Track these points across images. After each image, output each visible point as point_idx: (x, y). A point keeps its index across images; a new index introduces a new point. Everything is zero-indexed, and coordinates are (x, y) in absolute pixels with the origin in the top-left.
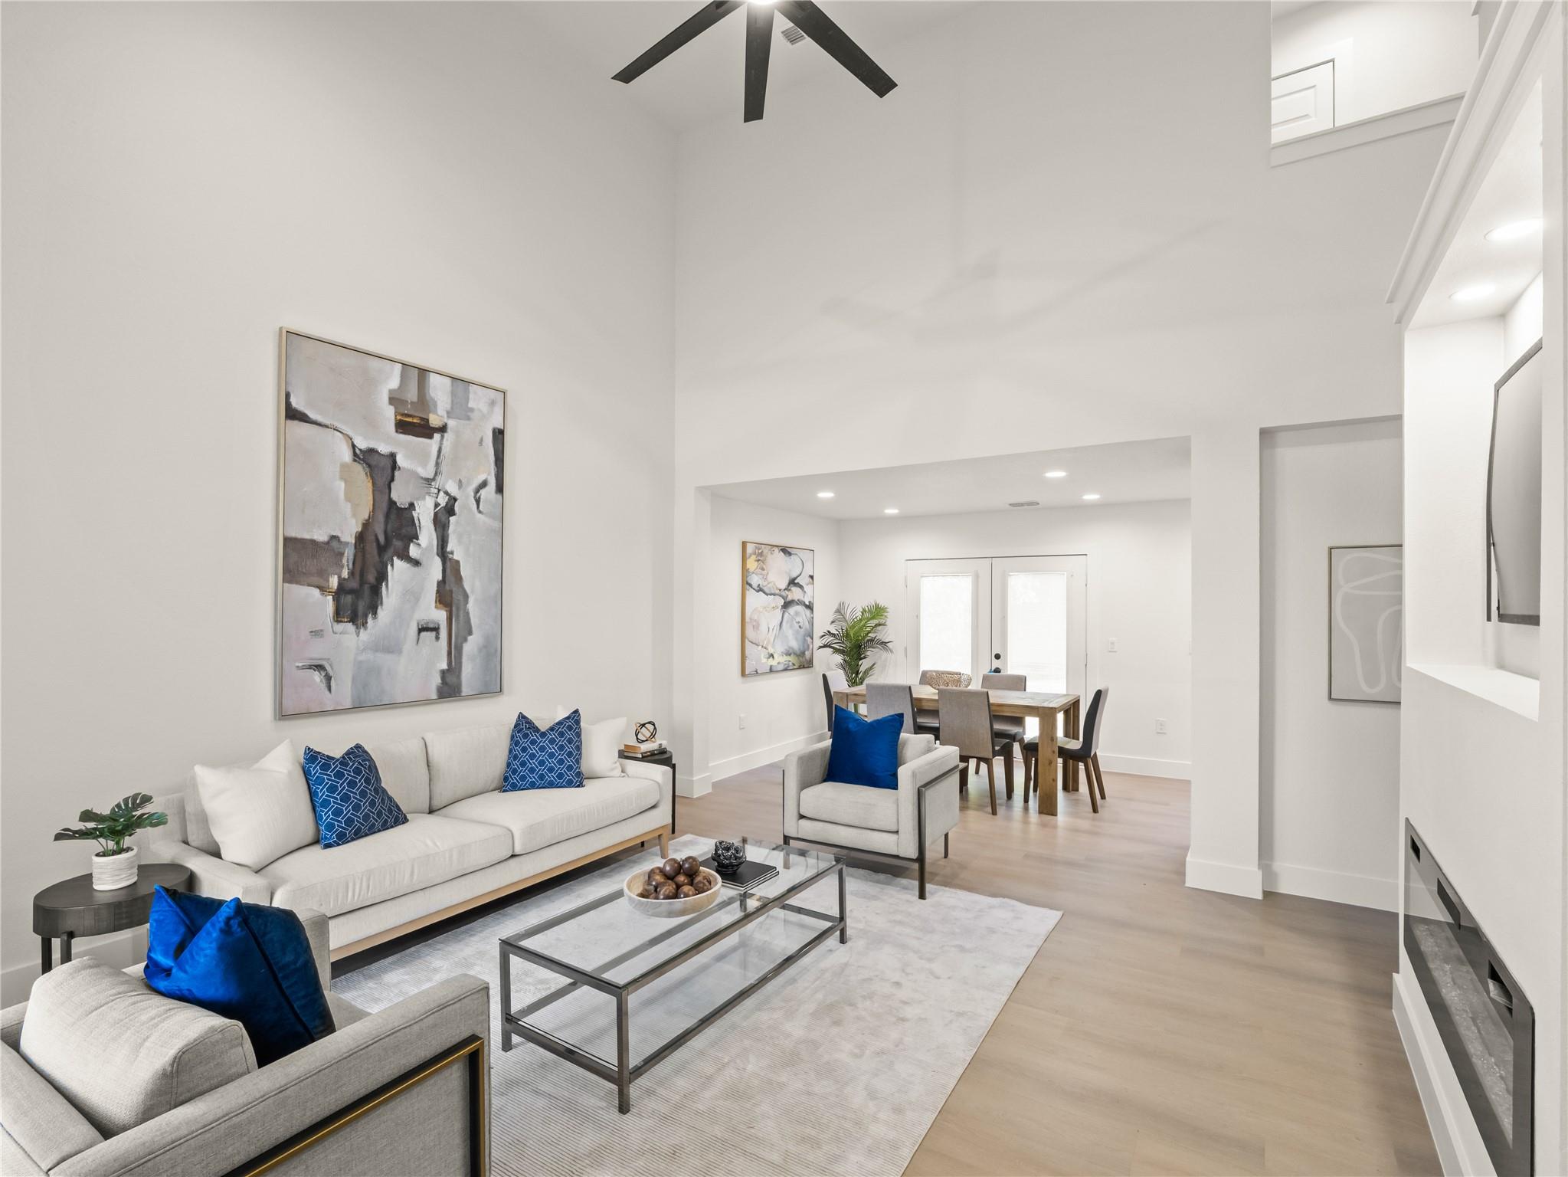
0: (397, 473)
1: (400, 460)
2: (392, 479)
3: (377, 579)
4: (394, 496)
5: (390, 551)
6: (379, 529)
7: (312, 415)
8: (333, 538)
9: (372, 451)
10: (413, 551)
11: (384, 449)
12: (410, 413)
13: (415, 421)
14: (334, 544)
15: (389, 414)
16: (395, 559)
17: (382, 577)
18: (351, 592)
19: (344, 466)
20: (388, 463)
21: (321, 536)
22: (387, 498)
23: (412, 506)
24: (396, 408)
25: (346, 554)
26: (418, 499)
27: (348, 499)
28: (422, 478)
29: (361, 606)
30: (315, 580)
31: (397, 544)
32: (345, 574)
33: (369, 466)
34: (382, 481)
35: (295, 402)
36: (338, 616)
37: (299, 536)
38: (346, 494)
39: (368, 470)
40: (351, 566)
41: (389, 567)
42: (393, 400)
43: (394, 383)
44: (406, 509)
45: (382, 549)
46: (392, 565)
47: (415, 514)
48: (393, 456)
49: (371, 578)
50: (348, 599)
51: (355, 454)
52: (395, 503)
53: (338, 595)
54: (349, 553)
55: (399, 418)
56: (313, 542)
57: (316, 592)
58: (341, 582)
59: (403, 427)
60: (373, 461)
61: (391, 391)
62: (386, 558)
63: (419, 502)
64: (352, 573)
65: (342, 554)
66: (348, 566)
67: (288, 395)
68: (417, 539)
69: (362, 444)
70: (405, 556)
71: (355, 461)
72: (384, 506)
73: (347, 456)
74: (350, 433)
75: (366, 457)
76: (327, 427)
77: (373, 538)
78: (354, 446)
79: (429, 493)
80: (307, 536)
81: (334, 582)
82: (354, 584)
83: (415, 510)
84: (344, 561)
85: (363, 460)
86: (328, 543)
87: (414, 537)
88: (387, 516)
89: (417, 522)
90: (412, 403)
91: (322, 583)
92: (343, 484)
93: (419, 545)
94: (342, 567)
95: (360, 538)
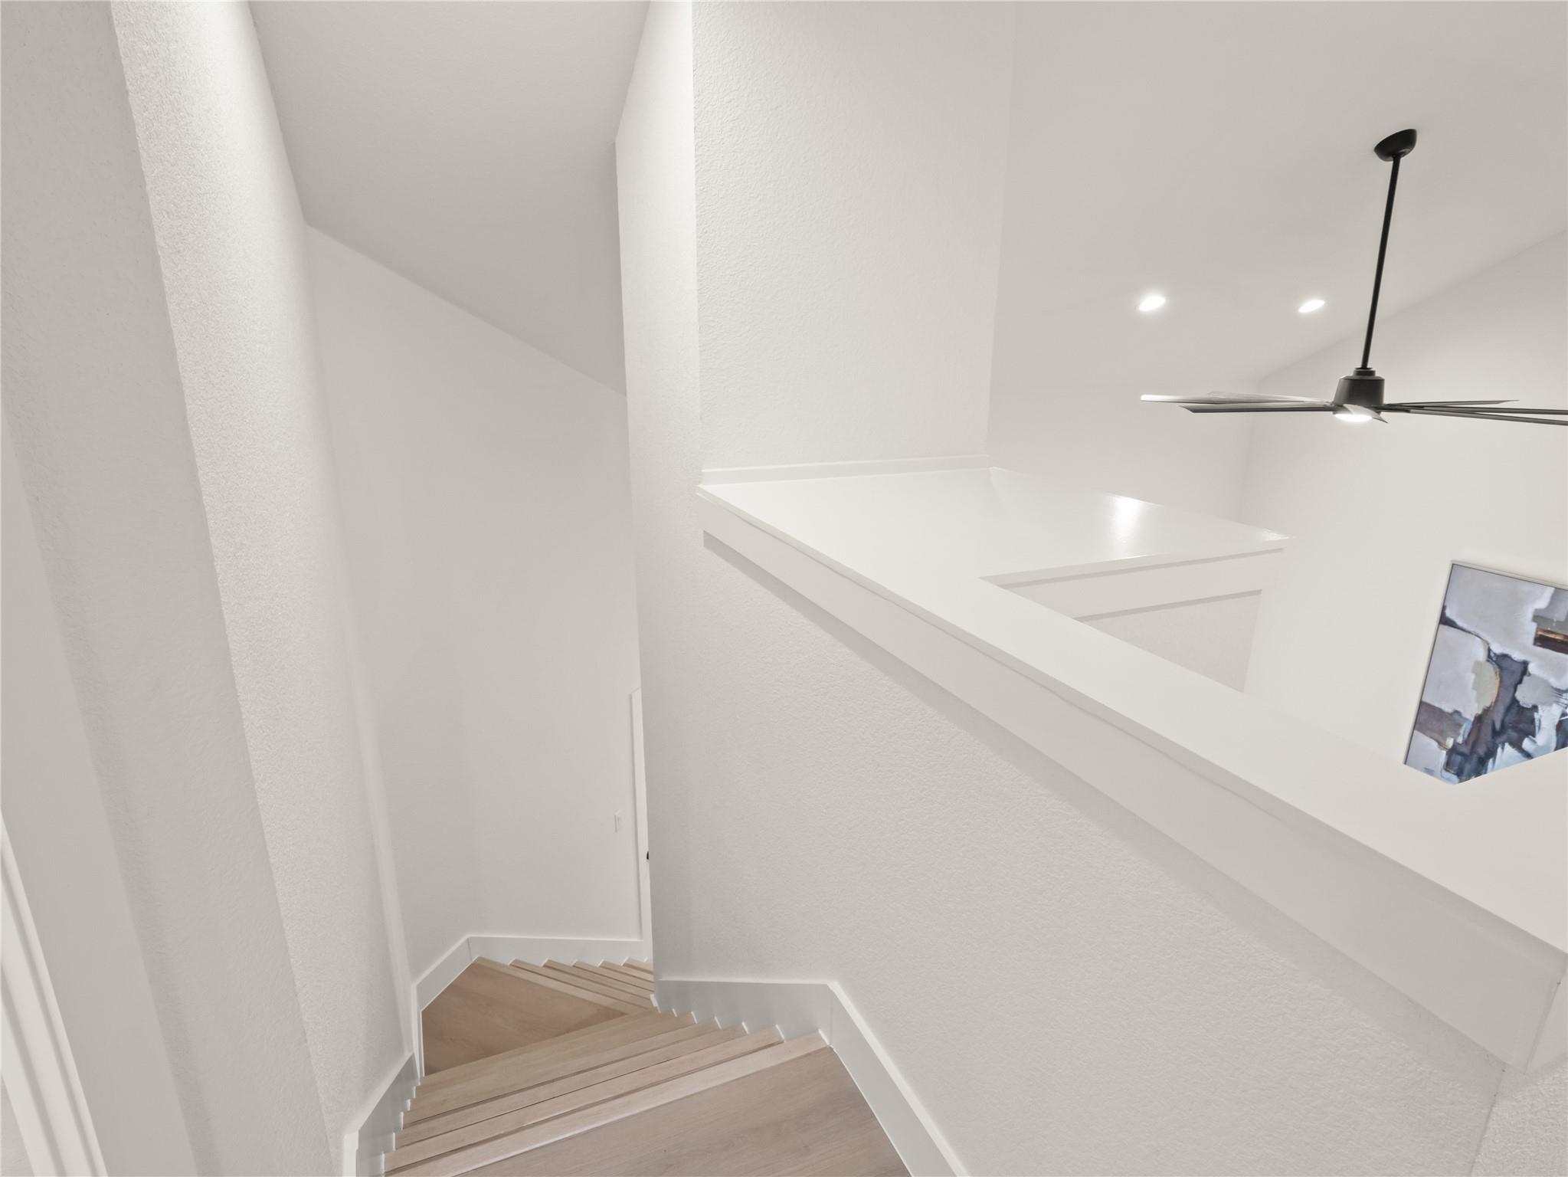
0: (1526, 678)
1: (1531, 668)
2: (1520, 682)
3: (1486, 754)
4: (1519, 695)
5: (1504, 737)
6: (1497, 718)
7: (1459, 623)
8: (1457, 712)
9: (1505, 656)
10: (1527, 744)
11: (1517, 656)
12: (1553, 630)
13: (1557, 638)
14: (1456, 716)
15: (1531, 629)
16: (1507, 745)
17: (1491, 753)
18: (1461, 754)
19: (1477, 664)
20: (1520, 669)
21: (1448, 708)
22: (1511, 695)
23: (1535, 708)
24: (1538, 625)
25: (1464, 727)
26: (1544, 704)
27: (1476, 687)
28: (1552, 687)
29: (1468, 768)
30: (1436, 736)
31: (1514, 735)
32: (1460, 740)
33: (1500, 667)
34: (1510, 681)
35: (1449, 613)
36: (1448, 766)
37: (1432, 703)
38: (1475, 682)
39: (1498, 670)
40: (1466, 736)
41: (1499, 750)
42: (1537, 618)
43: (1542, 603)
44: (1527, 709)
45: (1496, 734)
46: (1503, 748)
47: (1537, 716)
48: (1525, 664)
49: (1481, 751)
50: (1458, 759)
51: (1489, 656)
52: (1518, 702)
53: (1453, 751)
54: (1466, 728)
55: (1540, 633)
56: (1441, 711)
57: (1435, 744)
58: (1455, 745)
59: (1542, 641)
60: (1505, 664)
61: (1536, 610)
62: (1498, 740)
63: (1544, 707)
64: (1466, 742)
65: (1460, 726)
66: (1463, 736)
67: (1444, 608)
68: (1534, 736)
69: (1497, 649)
70: (1517, 745)
71: (1488, 661)
72: (1508, 701)
73: (1482, 655)
74: (1489, 640)
75: (1500, 661)
76: (1470, 632)
77: (1490, 722)
78: (1489, 650)
79: (1557, 702)
80: (1437, 705)
81: (1450, 742)
82: (1465, 750)
83: (1537, 711)
84: (1462, 731)
85: (1495, 661)
86: (1451, 714)
87: (1531, 733)
88: (1508, 710)
89: (1537, 723)
90: (1558, 622)
91: (1442, 741)
92: (1473, 677)
93: (1535, 742)
94: (1459, 734)
95: (1479, 719)
